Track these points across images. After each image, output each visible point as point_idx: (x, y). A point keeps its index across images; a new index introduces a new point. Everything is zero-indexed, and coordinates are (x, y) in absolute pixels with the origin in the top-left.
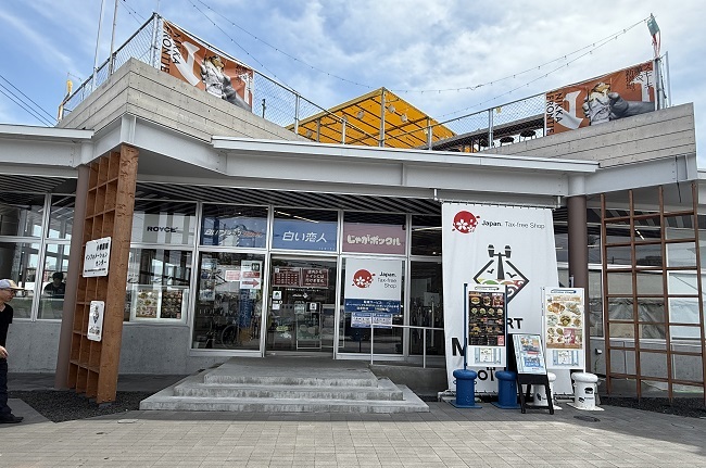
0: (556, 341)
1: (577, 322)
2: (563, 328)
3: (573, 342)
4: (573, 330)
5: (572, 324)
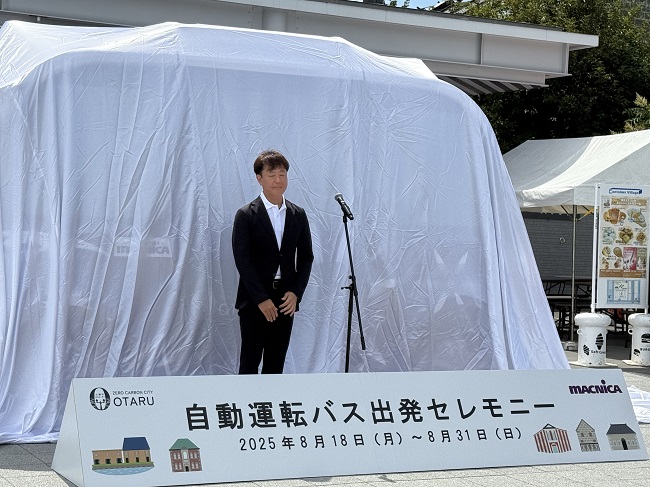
0: (612, 267)
1: (641, 237)
2: (622, 247)
3: (634, 268)
4: (634, 249)
5: (634, 240)
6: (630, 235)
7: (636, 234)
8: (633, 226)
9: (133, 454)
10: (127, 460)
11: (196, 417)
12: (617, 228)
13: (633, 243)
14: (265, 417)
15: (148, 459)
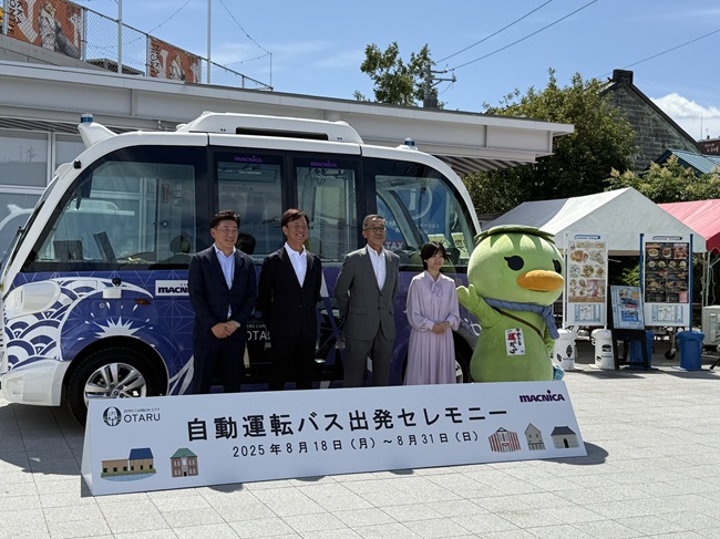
0: (578, 294)
1: (601, 272)
2: (585, 279)
3: (595, 295)
4: (595, 281)
5: (595, 274)
6: (592, 270)
7: (596, 269)
8: (594, 264)
9: (137, 463)
10: (132, 468)
11: (196, 429)
12: (581, 265)
13: (594, 276)
14: (257, 428)
15: (151, 467)
